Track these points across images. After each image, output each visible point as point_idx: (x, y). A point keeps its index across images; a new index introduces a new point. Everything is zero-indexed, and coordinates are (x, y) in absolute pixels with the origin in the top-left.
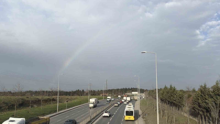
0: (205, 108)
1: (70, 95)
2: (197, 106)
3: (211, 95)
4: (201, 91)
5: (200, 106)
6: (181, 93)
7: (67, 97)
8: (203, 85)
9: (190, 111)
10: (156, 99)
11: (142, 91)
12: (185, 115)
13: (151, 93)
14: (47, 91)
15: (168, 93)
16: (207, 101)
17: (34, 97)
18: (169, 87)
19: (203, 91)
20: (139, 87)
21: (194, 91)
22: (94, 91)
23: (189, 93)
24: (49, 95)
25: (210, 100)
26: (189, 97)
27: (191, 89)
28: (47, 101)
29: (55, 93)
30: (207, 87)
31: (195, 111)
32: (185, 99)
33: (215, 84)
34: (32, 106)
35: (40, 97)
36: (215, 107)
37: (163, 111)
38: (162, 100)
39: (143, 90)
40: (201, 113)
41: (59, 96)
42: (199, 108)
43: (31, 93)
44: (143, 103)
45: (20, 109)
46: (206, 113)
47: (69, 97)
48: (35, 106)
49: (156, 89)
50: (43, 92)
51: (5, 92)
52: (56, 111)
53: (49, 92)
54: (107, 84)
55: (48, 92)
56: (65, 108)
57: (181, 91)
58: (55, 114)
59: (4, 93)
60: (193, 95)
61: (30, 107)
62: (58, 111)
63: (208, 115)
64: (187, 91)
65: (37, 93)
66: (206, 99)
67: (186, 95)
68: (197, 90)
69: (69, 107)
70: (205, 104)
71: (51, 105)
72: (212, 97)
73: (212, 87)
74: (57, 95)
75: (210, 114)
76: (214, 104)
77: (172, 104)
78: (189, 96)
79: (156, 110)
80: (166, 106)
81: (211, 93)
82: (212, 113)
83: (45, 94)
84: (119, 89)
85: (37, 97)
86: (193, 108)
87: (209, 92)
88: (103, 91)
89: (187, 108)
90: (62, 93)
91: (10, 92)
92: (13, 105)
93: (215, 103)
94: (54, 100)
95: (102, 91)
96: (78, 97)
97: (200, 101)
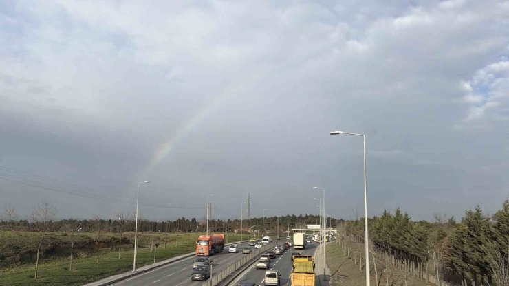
0: (477, 264)
1: (163, 231)
2: (458, 260)
3: (491, 233)
4: (470, 225)
5: (465, 259)
6: (421, 229)
7: (156, 235)
8: (474, 211)
9: (443, 270)
10: (364, 242)
11: (331, 223)
12: (432, 279)
13: (354, 227)
14: (110, 220)
15: (390, 227)
16: (482, 247)
17: (80, 235)
18: (394, 214)
19: (474, 223)
20: (324, 214)
21: (452, 223)
22: (220, 222)
23: (440, 230)
24: (115, 231)
25: (489, 244)
26: (440, 238)
27: (445, 220)
28: (109, 244)
29: (130, 226)
30: (484, 214)
31: (455, 269)
32: (429, 242)
33: (502, 208)
34: (75, 256)
35: (94, 235)
36: (501, 261)
37: (380, 270)
38: (378, 245)
39: (334, 220)
40: (468, 275)
41: (138, 231)
42: (464, 264)
43: (74, 224)
44: (333, 250)
45: (46, 261)
46: (479, 277)
47: (162, 235)
48: (83, 254)
49: (364, 219)
50: (103, 222)
51: (13, 223)
52: (130, 268)
53: (116, 223)
54: (249, 206)
55: (112, 222)
56: (151, 261)
57: (421, 223)
58: (127, 274)
59: (11, 225)
60: (451, 233)
61: (71, 257)
62: (136, 268)
63: (486, 279)
64: (436, 224)
65: (87, 225)
66: (480, 243)
67: (434, 234)
68: (458, 221)
69: (160, 258)
70: (477, 253)
71: (121, 253)
72: (495, 239)
73: (495, 217)
74: (133, 230)
75: (490, 278)
76: (499, 256)
77: (401, 253)
78: (442, 236)
79: (364, 267)
80: (387, 258)
81: (493, 229)
82: (494, 276)
83: (106, 226)
84: (278, 216)
85: (88, 234)
86: (451, 264)
87: (488, 226)
88: (240, 221)
89: (435, 264)
90: (145, 226)
91: (25, 223)
92: (32, 253)
93: (502, 253)
94: (126, 241)
95: (237, 221)
96: (182, 235)
97: (466, 248)
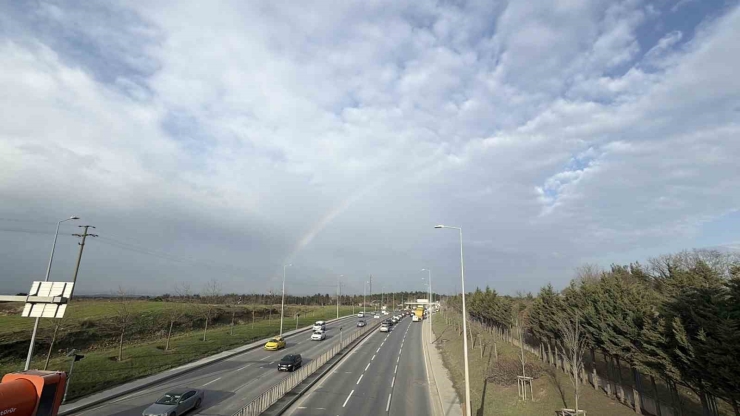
0: (551, 331)
1: (303, 304)
2: (536, 327)
3: (562, 306)
4: (543, 299)
5: (542, 327)
6: (506, 302)
7: (298, 307)
8: (547, 288)
9: (524, 335)
10: (461, 313)
11: (436, 298)
12: (516, 343)
13: (454, 301)
14: (263, 295)
15: (482, 301)
16: (555, 317)
17: (239, 306)
18: (484, 291)
19: (547, 297)
20: (430, 291)
21: (530, 298)
22: (348, 298)
23: (522, 303)
24: (266, 303)
25: (560, 314)
26: (521, 310)
27: (525, 295)
28: (262, 314)
29: (278, 300)
30: (554, 290)
31: (534, 335)
32: (514, 313)
33: (568, 285)
34: (235, 323)
35: (250, 307)
36: (570, 328)
37: (475, 335)
38: (473, 315)
39: (438, 296)
40: (545, 339)
41: (284, 304)
42: (541, 330)
43: (235, 298)
44: (437, 320)
45: (213, 327)
46: (553, 341)
47: (302, 307)
48: (241, 322)
49: (461, 295)
50: (257, 296)
51: (188, 297)
52: (277, 333)
53: (267, 297)
55: (265, 296)
56: (294, 328)
57: (506, 297)
60: (530, 305)
61: (232, 324)
62: (283, 333)
63: (559, 343)
64: (517, 298)
65: (245, 298)
66: (553, 314)
67: (516, 306)
68: (535, 296)
69: (301, 326)
70: (551, 322)
71: (270, 322)
72: (564, 310)
73: (563, 292)
74: (281, 303)
75: (562, 342)
76: (569, 324)
77: (491, 322)
78: (523, 307)
79: (462, 333)
80: (480, 326)
81: (562, 303)
82: (565, 340)
83: (260, 300)
85: (245, 306)
86: (531, 330)
87: (558, 300)
88: (364, 297)
89: (518, 330)
90: (290, 300)
91: (198, 296)
92: (202, 320)
93: (572, 322)
94: (274, 312)
95: (361, 296)
96: (318, 307)
97: (542, 317)
